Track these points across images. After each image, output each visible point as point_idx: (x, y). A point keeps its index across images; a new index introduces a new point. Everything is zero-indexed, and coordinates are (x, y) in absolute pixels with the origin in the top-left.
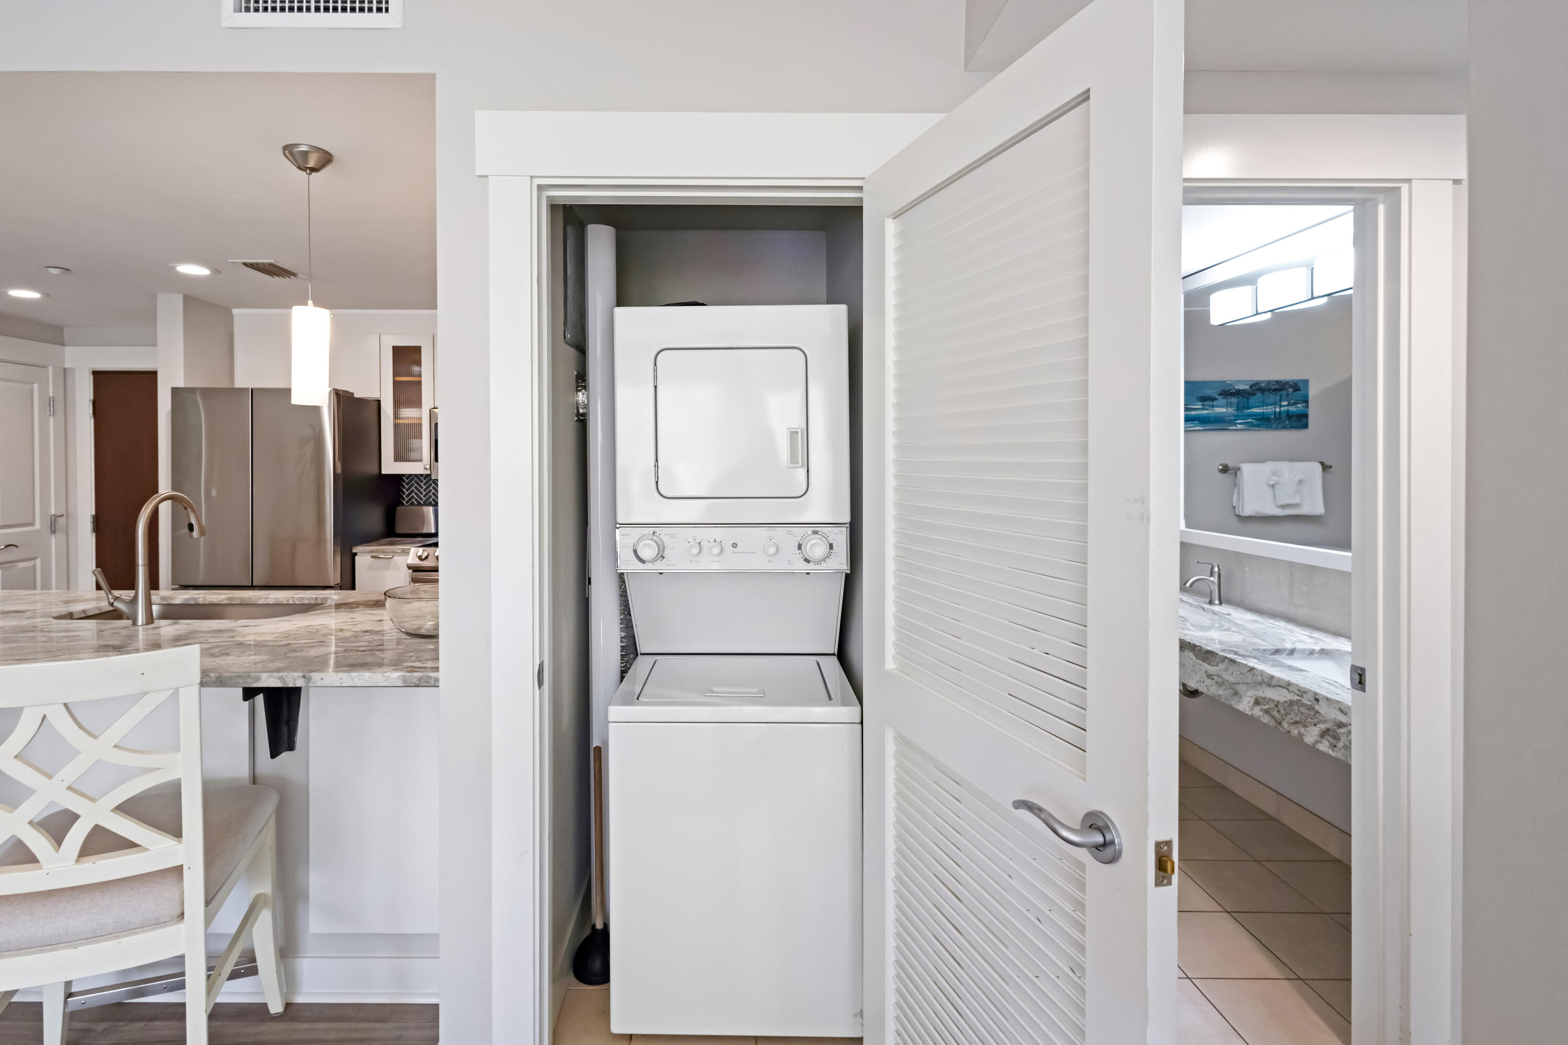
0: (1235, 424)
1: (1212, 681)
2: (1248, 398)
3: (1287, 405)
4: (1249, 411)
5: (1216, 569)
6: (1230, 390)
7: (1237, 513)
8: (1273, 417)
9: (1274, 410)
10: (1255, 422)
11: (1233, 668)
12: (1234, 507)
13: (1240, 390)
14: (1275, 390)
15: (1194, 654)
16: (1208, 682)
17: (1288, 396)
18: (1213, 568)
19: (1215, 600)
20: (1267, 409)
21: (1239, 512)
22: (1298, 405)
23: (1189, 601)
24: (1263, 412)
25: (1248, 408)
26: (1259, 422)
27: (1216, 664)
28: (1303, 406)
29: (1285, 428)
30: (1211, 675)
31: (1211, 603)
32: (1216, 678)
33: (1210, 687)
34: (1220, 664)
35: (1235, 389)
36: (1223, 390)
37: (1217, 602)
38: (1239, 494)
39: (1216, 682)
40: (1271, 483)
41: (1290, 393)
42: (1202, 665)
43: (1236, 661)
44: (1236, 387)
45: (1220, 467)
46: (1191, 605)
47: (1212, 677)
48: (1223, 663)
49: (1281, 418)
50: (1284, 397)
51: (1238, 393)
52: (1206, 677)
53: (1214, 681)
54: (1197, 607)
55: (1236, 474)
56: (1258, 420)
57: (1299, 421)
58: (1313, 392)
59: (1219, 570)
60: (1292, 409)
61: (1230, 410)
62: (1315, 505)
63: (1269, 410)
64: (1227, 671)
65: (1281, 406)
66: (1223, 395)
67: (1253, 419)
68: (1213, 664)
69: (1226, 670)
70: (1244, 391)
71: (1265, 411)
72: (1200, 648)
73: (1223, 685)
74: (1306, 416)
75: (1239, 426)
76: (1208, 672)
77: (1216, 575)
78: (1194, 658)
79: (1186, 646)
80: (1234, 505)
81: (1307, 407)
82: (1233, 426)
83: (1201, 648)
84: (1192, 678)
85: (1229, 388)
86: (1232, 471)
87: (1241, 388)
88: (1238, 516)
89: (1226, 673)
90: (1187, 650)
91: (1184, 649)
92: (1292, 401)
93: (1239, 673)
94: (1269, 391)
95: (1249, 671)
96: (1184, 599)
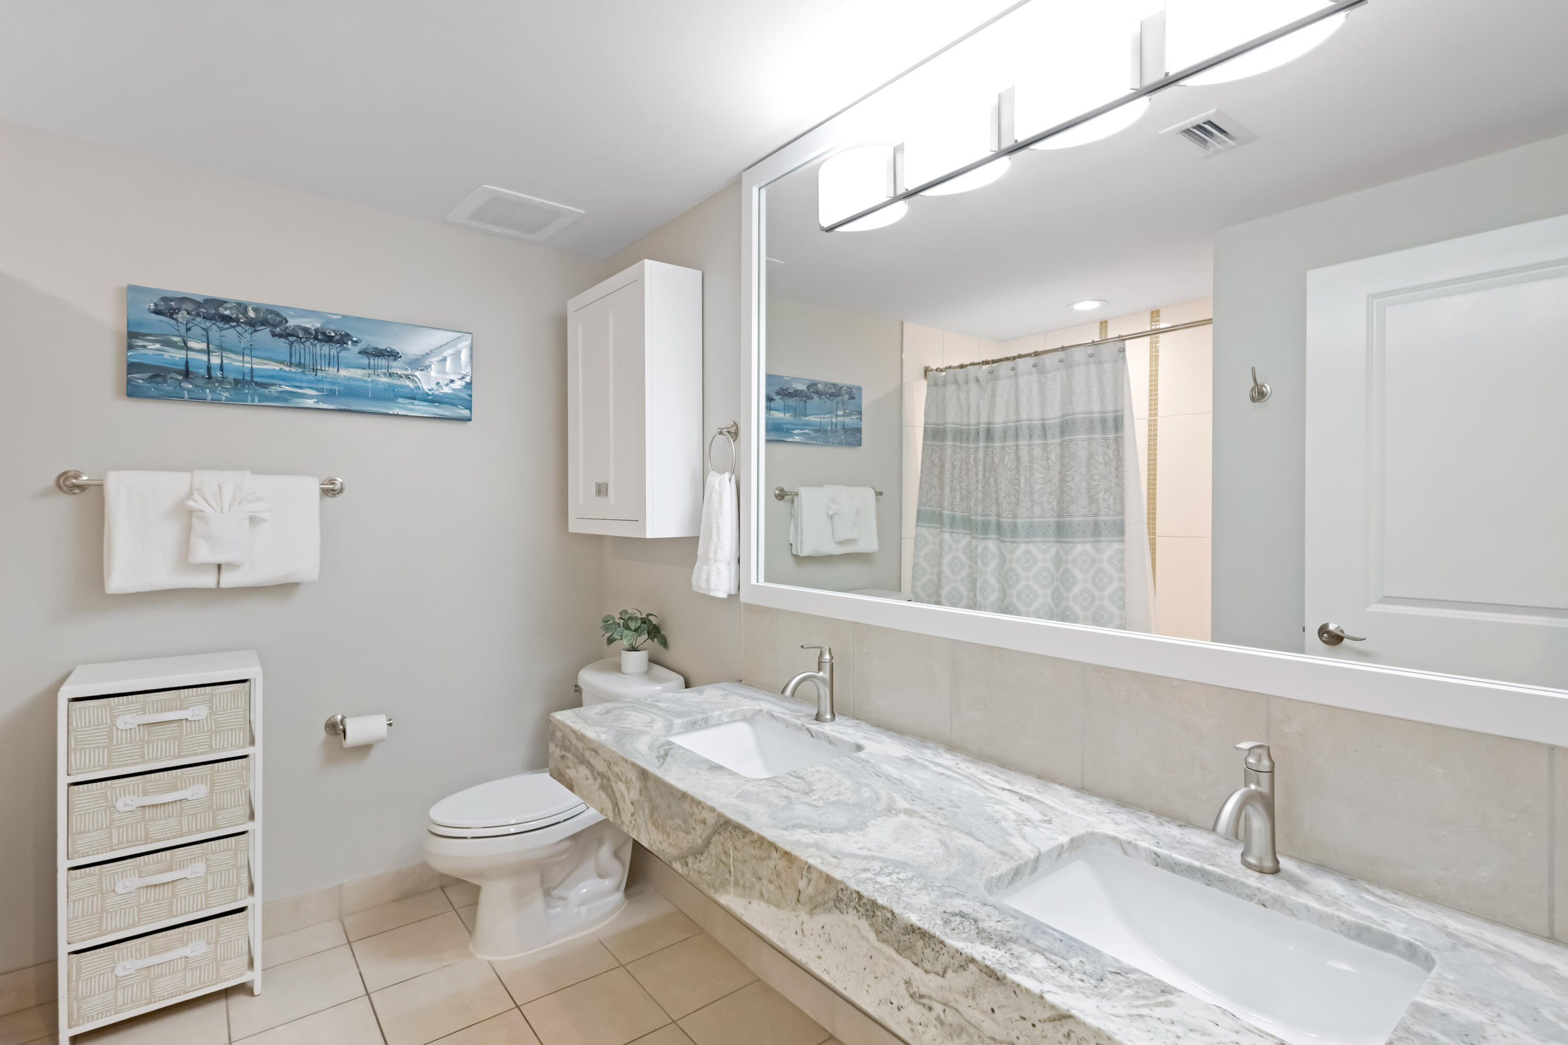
0: (792, 435)
1: (925, 1012)
2: (805, 402)
3: (844, 415)
4: (807, 418)
5: (827, 657)
6: (787, 389)
7: (794, 553)
8: (829, 428)
9: (830, 419)
10: (813, 434)
11: (991, 996)
12: (791, 544)
13: (797, 390)
14: (831, 395)
15: (872, 925)
16: (914, 1011)
17: (843, 404)
18: (821, 655)
19: (826, 714)
20: (824, 418)
21: (797, 552)
22: (853, 417)
23: (784, 717)
24: (821, 422)
25: (806, 415)
26: (817, 434)
27: (939, 968)
28: (857, 418)
29: (840, 444)
30: (921, 997)
31: (818, 718)
32: (938, 1008)
33: (921, 1029)
34: (950, 974)
35: (792, 388)
36: (780, 388)
37: (828, 716)
38: (796, 528)
39: (938, 1018)
40: (831, 513)
41: (846, 400)
42: (894, 961)
43: (1005, 978)
44: (794, 386)
45: (777, 492)
46: (788, 724)
47: (925, 1001)
48: (960, 971)
49: (837, 431)
50: (840, 405)
51: (796, 394)
52: (909, 999)
53: (934, 1014)
54: (800, 728)
55: (793, 501)
56: (817, 431)
57: (853, 436)
58: (866, 401)
59: (832, 658)
60: (847, 420)
61: (788, 415)
62: (868, 543)
63: (825, 419)
64: (974, 998)
65: (837, 416)
66: (780, 395)
67: (810, 430)
68: (928, 966)
69: (971, 993)
70: (802, 391)
71: (822, 420)
72: (889, 915)
73: (959, 1036)
74: (859, 430)
75: (797, 439)
76: (914, 983)
77: (827, 667)
78: (872, 936)
79: (851, 901)
80: (791, 542)
81: (861, 419)
82: (790, 438)
83: (893, 914)
84: (866, 988)
85: (787, 386)
86: (789, 497)
87: (799, 388)
88: (796, 557)
89: (973, 1004)
90: (852, 912)
91: (842, 905)
92: (847, 411)
93: (1016, 1016)
94: (826, 395)
95: (1052, 1020)
96: (775, 714)
